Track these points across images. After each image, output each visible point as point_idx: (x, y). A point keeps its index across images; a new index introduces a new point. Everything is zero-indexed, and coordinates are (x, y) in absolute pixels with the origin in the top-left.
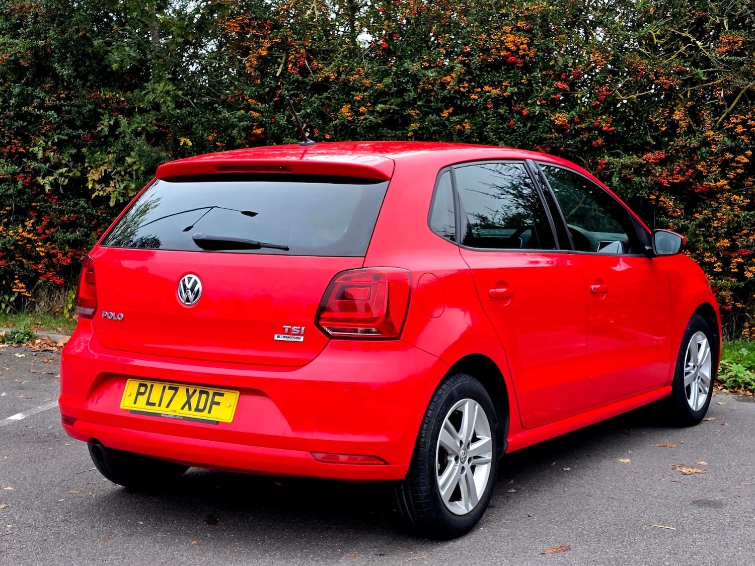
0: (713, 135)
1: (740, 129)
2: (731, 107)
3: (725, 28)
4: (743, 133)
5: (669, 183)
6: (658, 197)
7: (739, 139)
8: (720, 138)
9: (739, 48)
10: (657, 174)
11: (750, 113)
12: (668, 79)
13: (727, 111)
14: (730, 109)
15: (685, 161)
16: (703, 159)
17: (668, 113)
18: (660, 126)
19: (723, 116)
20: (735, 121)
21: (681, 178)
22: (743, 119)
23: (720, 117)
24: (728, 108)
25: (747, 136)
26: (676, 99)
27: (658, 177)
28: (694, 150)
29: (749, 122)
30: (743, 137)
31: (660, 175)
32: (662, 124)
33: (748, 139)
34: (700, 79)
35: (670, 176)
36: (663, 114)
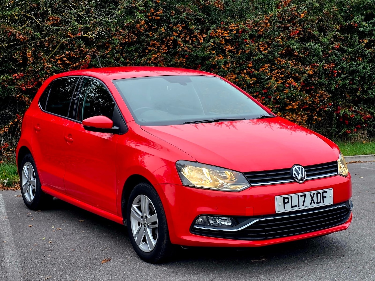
0: (47, 65)
1: (60, 62)
2: (55, 51)
3: (50, 14)
4: (61, 64)
5: (26, 89)
6: (21, 96)
7: (59, 67)
8: (51, 66)
9: (58, 23)
10: (20, 84)
11: (64, 54)
12: (23, 37)
13: (53, 53)
14: (54, 52)
15: (33, 77)
16: (43, 76)
17: (22, 54)
18: (19, 60)
19: (50, 55)
20: (57, 58)
21: (32, 86)
22: (61, 57)
23: (49, 56)
24: (53, 52)
25: (63, 65)
26: (26, 47)
27: (20, 86)
28: (37, 72)
29: (64, 59)
30: (61, 66)
31: (21, 85)
32: (20, 60)
33: (64, 67)
34: (38, 37)
35: (26, 85)
36: (20, 54)
